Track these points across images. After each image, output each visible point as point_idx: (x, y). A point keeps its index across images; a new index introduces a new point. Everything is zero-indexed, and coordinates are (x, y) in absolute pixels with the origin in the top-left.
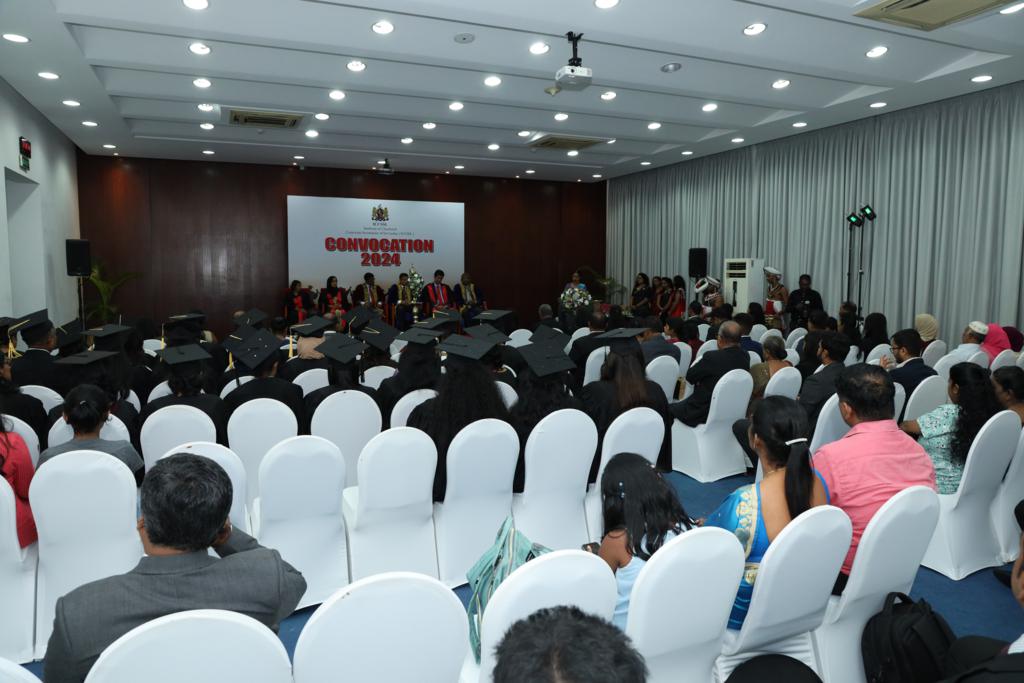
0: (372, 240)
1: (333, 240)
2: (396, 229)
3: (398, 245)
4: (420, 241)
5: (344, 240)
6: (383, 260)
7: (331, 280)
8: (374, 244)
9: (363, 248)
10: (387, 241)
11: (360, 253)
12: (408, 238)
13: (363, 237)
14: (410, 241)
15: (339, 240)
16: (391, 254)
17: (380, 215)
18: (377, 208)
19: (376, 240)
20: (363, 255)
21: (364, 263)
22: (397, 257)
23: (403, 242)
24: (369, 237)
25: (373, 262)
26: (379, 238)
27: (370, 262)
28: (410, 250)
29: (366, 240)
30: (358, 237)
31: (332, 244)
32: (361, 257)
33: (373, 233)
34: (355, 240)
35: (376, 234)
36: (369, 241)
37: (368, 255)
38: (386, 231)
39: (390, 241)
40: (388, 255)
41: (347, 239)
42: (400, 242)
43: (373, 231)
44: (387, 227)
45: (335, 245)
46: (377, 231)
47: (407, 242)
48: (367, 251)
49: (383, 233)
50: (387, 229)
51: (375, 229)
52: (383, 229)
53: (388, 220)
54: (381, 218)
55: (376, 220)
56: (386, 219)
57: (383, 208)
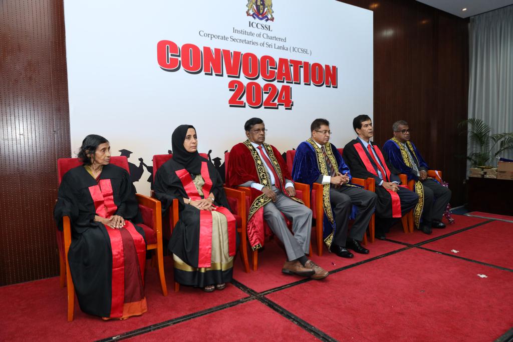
0: (247, 55)
1: (173, 46)
2: (284, 40)
3: (288, 70)
4: (320, 66)
5: (195, 48)
6: (265, 96)
7: (180, 134)
8: (251, 64)
9: (233, 72)
10: (272, 59)
11: (226, 80)
12: (302, 58)
13: (232, 47)
14: (306, 64)
15: (187, 47)
16: (278, 86)
19: (254, 57)
20: (231, 85)
21: (235, 102)
22: (287, 90)
23: (296, 64)
24: (244, 49)
25: (249, 100)
26: (259, 54)
27: (244, 99)
28: (307, 82)
29: (237, 54)
30: (223, 46)
31: (172, 55)
32: (229, 89)
33: (249, 43)
34: (217, 51)
35: (253, 43)
36: (241, 58)
37: (240, 84)
38: (270, 42)
39: (277, 61)
40: (274, 87)
41: (202, 49)
42: (292, 66)
43: (249, 38)
44: (270, 34)
45: (178, 59)
46: (255, 39)
47: (302, 67)
48: (239, 77)
49: (265, 45)
50: (271, 38)
51: (252, 34)
52: (265, 36)
53: (272, 19)
54: (262, 14)
55: (253, 16)
56: (269, 17)
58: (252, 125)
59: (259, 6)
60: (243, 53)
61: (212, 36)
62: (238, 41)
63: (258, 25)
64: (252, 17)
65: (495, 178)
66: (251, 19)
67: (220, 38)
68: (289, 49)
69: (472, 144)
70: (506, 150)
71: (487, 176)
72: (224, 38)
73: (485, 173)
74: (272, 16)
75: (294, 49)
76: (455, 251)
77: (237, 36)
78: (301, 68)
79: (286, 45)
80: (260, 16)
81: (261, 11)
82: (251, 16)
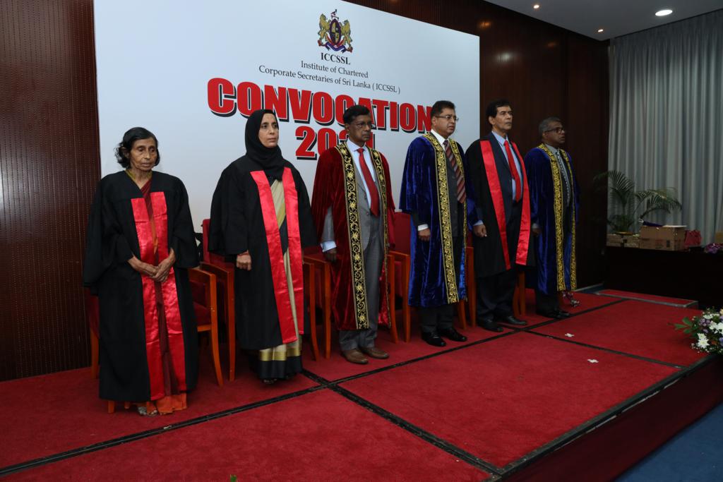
0: (319, 95)
1: (227, 85)
2: (366, 75)
4: (411, 108)
5: (255, 87)
8: (323, 106)
9: (301, 115)
10: (349, 99)
11: (292, 126)
12: (389, 97)
13: (300, 85)
14: (394, 105)
15: (244, 86)
17: (335, 35)
18: (329, 18)
19: (327, 96)
20: (299, 132)
21: (303, 154)
23: (381, 105)
24: (314, 87)
26: (334, 93)
27: (315, 149)
28: (394, 126)
29: (306, 94)
30: (289, 83)
31: (226, 96)
32: (296, 137)
33: (321, 79)
34: (282, 90)
35: (327, 80)
36: (312, 98)
37: (310, 131)
38: (348, 78)
41: (262, 88)
42: (375, 107)
43: (321, 74)
44: (347, 68)
45: (233, 101)
46: (329, 75)
47: (388, 108)
48: (308, 122)
49: (341, 82)
50: (349, 73)
51: (325, 69)
52: (342, 71)
53: (351, 50)
54: (338, 44)
55: (326, 46)
56: (347, 46)
57: (341, 21)
58: (354, 115)
59: (334, 33)
60: (314, 91)
61: (276, 72)
62: (308, 77)
63: (333, 57)
64: (324, 47)
65: (637, 247)
66: (324, 49)
67: (285, 74)
68: (371, 87)
69: (613, 203)
70: (654, 211)
71: (628, 245)
72: (291, 74)
73: (626, 241)
74: (350, 45)
75: (378, 87)
76: (569, 335)
77: (306, 71)
78: (387, 110)
79: (368, 81)
80: (336, 46)
81: (337, 40)
82: (323, 45)
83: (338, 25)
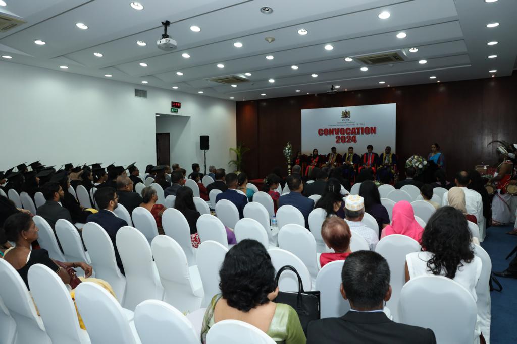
1: (322, 130)
3: (355, 131)
4: (368, 128)
5: (327, 130)
6: (347, 140)
8: (342, 131)
9: (337, 134)
10: (349, 129)
11: (335, 136)
12: (361, 126)
14: (362, 129)
15: (325, 130)
16: (352, 136)
17: (346, 115)
18: (344, 111)
19: (344, 129)
20: (336, 137)
21: (337, 141)
22: (355, 137)
23: (358, 129)
24: (340, 127)
25: (342, 141)
26: (345, 128)
27: (340, 141)
28: (362, 134)
29: (338, 129)
30: (334, 128)
31: (321, 132)
34: (333, 129)
35: (344, 125)
36: (340, 130)
37: (339, 137)
38: (349, 124)
39: (351, 129)
40: (350, 137)
41: (329, 129)
43: (342, 124)
44: (350, 121)
45: (323, 133)
48: (339, 135)
49: (347, 125)
52: (347, 123)
57: (347, 111)
58: (334, 149)
60: (340, 128)
61: (332, 126)
63: (345, 120)
66: (343, 119)
68: (355, 125)
72: (335, 126)
74: (350, 116)
75: (358, 124)
77: (339, 124)
78: (360, 130)
79: (355, 123)
80: (346, 118)
83: (346, 112)
